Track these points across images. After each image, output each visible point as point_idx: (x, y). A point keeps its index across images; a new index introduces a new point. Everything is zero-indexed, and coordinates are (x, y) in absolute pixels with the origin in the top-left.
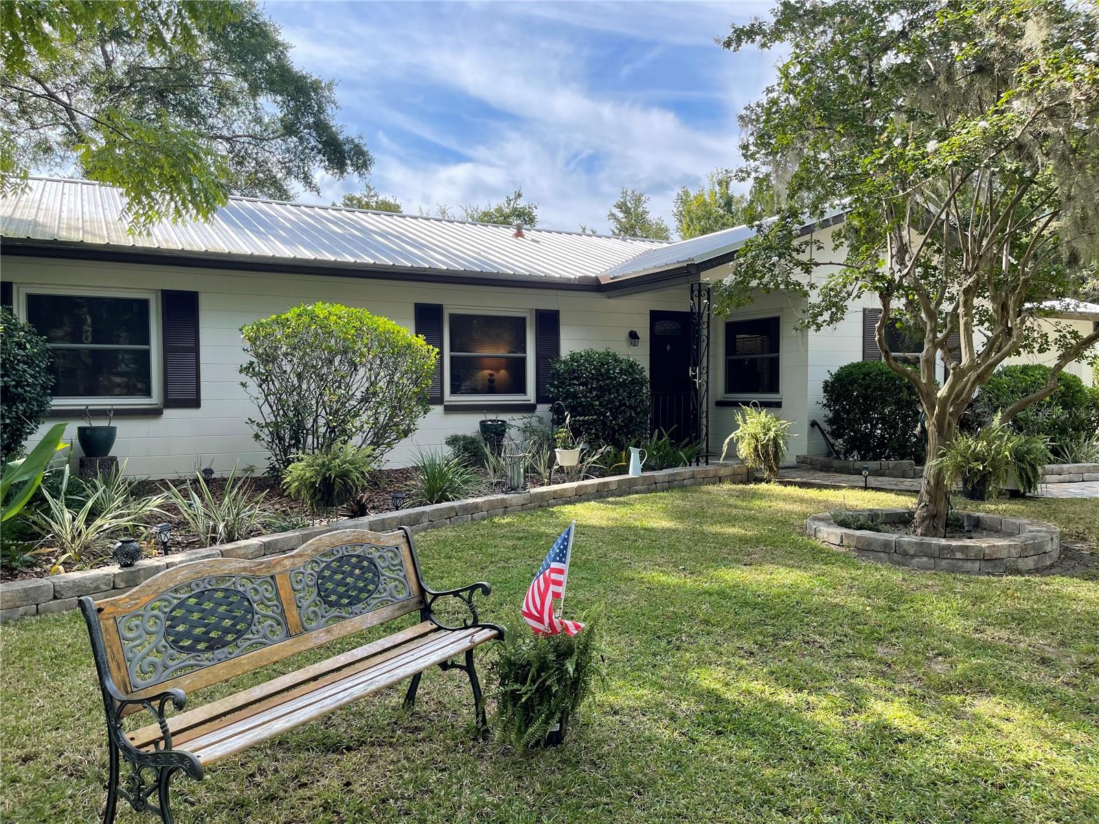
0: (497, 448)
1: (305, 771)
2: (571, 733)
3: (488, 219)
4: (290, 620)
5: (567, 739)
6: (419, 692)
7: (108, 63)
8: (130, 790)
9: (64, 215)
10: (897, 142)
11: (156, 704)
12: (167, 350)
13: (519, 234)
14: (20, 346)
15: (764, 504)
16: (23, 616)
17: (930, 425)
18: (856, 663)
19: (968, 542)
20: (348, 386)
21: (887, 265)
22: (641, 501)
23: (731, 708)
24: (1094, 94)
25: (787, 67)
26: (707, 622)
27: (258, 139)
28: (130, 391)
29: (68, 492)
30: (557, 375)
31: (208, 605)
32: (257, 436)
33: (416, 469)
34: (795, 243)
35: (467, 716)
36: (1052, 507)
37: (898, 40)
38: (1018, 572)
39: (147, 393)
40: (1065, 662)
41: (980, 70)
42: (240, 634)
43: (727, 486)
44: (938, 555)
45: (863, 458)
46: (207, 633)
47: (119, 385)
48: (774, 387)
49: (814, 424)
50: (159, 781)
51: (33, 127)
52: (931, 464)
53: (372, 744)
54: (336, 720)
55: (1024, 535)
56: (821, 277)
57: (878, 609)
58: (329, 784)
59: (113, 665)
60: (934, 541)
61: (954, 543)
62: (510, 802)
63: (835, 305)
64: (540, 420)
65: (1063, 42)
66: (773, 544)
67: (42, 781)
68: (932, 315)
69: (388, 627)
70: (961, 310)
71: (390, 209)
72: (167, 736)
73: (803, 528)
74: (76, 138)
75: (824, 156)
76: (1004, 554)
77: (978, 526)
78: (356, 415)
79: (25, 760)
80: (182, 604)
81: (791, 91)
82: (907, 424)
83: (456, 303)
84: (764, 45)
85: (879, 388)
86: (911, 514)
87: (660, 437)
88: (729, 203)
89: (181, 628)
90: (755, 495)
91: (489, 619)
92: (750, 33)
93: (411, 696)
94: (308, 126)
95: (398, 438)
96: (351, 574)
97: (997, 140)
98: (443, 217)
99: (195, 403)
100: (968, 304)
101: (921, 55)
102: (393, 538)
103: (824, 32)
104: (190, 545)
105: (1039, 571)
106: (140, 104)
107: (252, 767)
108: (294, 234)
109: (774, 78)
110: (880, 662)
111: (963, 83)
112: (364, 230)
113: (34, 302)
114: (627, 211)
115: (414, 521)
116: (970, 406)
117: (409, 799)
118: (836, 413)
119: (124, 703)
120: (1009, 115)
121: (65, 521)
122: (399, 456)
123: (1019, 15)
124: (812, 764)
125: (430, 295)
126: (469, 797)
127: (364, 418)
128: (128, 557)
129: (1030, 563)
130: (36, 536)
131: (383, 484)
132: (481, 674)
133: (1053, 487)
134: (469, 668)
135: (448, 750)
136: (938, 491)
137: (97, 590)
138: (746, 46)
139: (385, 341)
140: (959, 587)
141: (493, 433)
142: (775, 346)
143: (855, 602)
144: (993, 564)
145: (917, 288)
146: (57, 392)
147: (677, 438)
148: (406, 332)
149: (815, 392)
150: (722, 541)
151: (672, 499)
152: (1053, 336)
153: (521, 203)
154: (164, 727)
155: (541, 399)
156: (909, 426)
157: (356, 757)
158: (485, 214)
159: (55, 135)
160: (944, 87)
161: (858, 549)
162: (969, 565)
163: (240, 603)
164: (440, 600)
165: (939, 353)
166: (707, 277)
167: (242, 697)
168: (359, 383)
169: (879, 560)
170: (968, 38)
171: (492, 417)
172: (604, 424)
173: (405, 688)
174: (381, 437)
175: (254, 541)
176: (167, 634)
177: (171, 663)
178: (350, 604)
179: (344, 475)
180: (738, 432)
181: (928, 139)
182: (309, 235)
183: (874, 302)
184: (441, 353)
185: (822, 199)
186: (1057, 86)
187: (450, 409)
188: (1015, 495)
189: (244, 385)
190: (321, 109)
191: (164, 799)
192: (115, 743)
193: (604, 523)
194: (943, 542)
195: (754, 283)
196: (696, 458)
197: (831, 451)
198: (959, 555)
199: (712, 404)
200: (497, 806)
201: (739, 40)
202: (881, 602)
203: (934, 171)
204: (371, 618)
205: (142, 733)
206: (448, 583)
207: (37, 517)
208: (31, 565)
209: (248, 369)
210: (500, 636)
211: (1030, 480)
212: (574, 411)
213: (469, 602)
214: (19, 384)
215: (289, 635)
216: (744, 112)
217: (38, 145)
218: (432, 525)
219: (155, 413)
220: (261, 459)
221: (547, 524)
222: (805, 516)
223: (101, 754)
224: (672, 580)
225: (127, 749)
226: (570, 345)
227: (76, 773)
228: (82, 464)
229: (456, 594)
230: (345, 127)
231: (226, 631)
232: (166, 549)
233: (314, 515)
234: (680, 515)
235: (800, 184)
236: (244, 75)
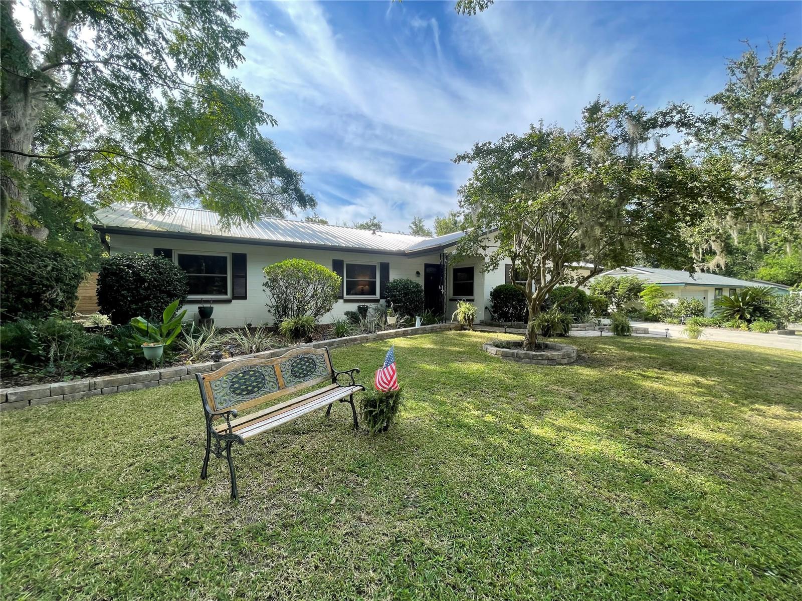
0: (365, 316)
1: (285, 442)
2: (391, 426)
3: (362, 227)
4: (280, 383)
5: (389, 429)
6: (331, 411)
7: (213, 163)
8: (215, 450)
9: (194, 223)
10: (518, 200)
11: (226, 415)
12: (234, 277)
13: (374, 233)
14: (175, 274)
15: (467, 339)
16: (174, 381)
17: (530, 308)
18: (500, 399)
19: (543, 353)
20: (306, 292)
21: (515, 248)
22: (421, 337)
23: (453, 416)
24: (590, 184)
25: (476, 171)
26: (444, 384)
27: (272, 195)
28: (220, 293)
29: (194, 332)
30: (388, 288)
31: (247, 377)
32: (269, 311)
33: (332, 324)
34: (480, 238)
35: (350, 420)
36: (575, 340)
37: (518, 162)
38: (562, 364)
39: (226, 293)
40: (578, 398)
41: (549, 174)
42: (259, 388)
43: (453, 332)
44: (532, 358)
45: (505, 321)
46: (247, 388)
47: (215, 290)
48: (472, 294)
49: (486, 308)
50: (227, 445)
51: (183, 188)
52: (530, 323)
53: (312, 431)
54: (299, 422)
55: (563, 351)
56: (490, 252)
57: (509, 379)
58: (295, 447)
59: (209, 400)
60: (531, 352)
61: (538, 353)
62: (366, 454)
63: (495, 263)
64: (381, 306)
65: (580, 164)
66: (470, 354)
67: (179, 447)
68: (531, 267)
69: (320, 386)
70: (541, 265)
71: (323, 222)
72: (230, 428)
73: (482, 347)
74: (200, 193)
75: (491, 205)
76: (556, 357)
77: (547, 347)
78: (309, 303)
79: (173, 439)
80: (237, 376)
81: (478, 180)
82: (521, 308)
83: (348, 260)
84: (469, 162)
85: (511, 294)
86: (522, 342)
87: (428, 312)
88: (455, 223)
89: (236, 386)
90: (464, 335)
91: (360, 383)
92: (463, 157)
93: (328, 413)
94: (292, 190)
95: (325, 312)
96: (304, 365)
97: (554, 201)
98: (345, 225)
99: (245, 298)
100: (544, 264)
101: (527, 168)
102: (321, 351)
103: (491, 158)
104: (243, 353)
105: (570, 364)
106: (226, 180)
107: (265, 440)
108: (285, 232)
109: (471, 175)
110: (509, 398)
111: (542, 179)
112: (313, 230)
113: (182, 258)
114: (416, 225)
115: (331, 344)
116: (545, 301)
117: (327, 453)
118: (495, 303)
119: (213, 415)
120: (559, 191)
121: (192, 344)
122: (326, 319)
123: (563, 154)
124: (483, 437)
125: (339, 256)
126: (350, 452)
127: (312, 304)
128: (217, 358)
129: (566, 361)
130: (181, 350)
131: (319, 330)
132: (356, 404)
133: (573, 333)
134: (351, 402)
135: (342, 434)
136: (532, 334)
137: (205, 371)
138: (462, 162)
139: (320, 274)
140: (539, 370)
141: (363, 311)
142: (471, 277)
143: (501, 376)
144: (552, 361)
145: (525, 256)
146: (191, 293)
147: (434, 313)
148: (329, 270)
149: (487, 296)
150: (451, 353)
151: (433, 336)
152: (575, 277)
153: (375, 221)
154: (229, 425)
155: (382, 297)
156: (522, 309)
157: (306, 436)
158: (361, 225)
159: (191, 192)
160: (535, 181)
161: (502, 356)
162: (543, 362)
163: (260, 376)
164: (340, 375)
165: (533, 281)
166: (446, 251)
167: (260, 413)
168: (310, 291)
169: (511, 360)
170: (545, 163)
171: (362, 304)
172: (406, 307)
173: (326, 410)
174: (318, 312)
175: (267, 352)
176: (231, 388)
177: (232, 399)
178: (304, 377)
179: (303, 326)
180: (458, 311)
181: (529, 200)
182: (291, 232)
183: (509, 261)
184: (343, 279)
185: (490, 222)
186: (577, 181)
187: (346, 301)
188: (561, 335)
189: (264, 291)
190: (297, 183)
191: (229, 452)
192: (210, 432)
193: (406, 346)
194: (534, 353)
195: (464, 254)
196: (441, 320)
197: (493, 319)
198: (540, 358)
199: (448, 300)
200: (361, 455)
201: (459, 160)
202: (511, 376)
203: (531, 212)
204: (312, 382)
205: (220, 427)
206: (344, 369)
207: (182, 342)
208: (179, 361)
209: (266, 284)
210: (364, 389)
211: (567, 330)
212: (394, 302)
213: (351, 376)
214: (175, 290)
215: (279, 389)
216: (460, 189)
217: (184, 195)
218: (338, 346)
219: (229, 301)
220: (271, 320)
221: (383, 346)
222: (483, 343)
223: (204, 435)
224: (432, 367)
225: (214, 433)
226: (393, 276)
227: (194, 443)
228: (200, 322)
229: (346, 373)
230: (306, 190)
231: (254, 387)
232: (232, 355)
233: (292, 342)
234: (435, 343)
235: (481, 216)
236: (267, 170)
